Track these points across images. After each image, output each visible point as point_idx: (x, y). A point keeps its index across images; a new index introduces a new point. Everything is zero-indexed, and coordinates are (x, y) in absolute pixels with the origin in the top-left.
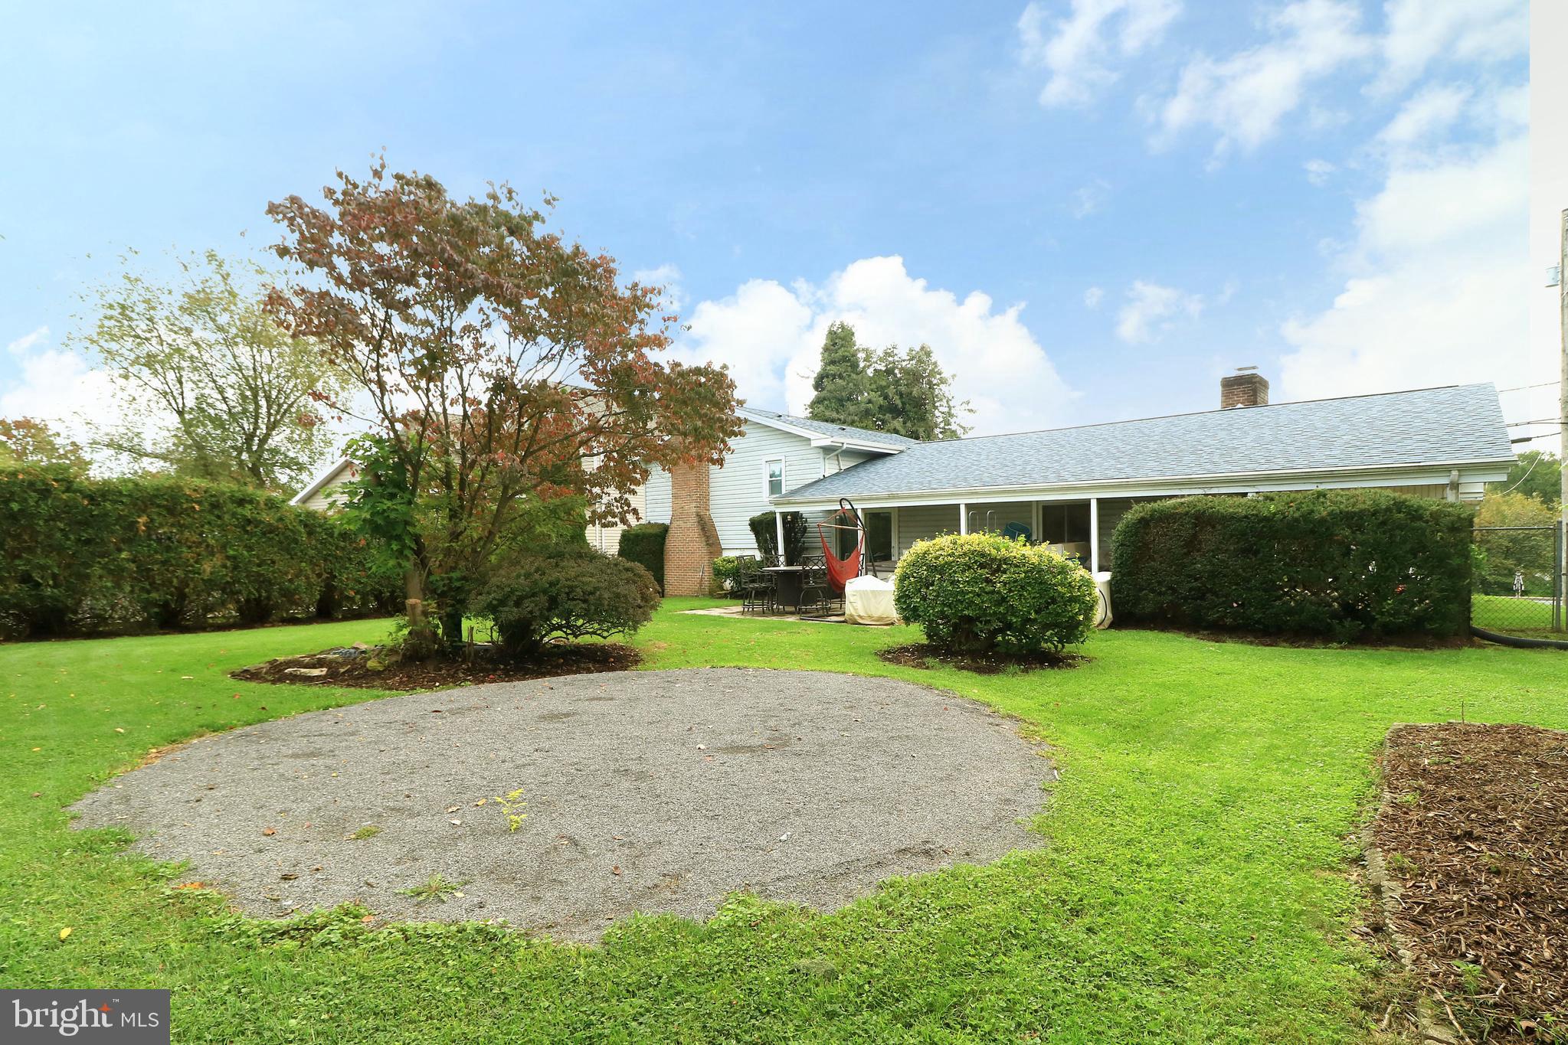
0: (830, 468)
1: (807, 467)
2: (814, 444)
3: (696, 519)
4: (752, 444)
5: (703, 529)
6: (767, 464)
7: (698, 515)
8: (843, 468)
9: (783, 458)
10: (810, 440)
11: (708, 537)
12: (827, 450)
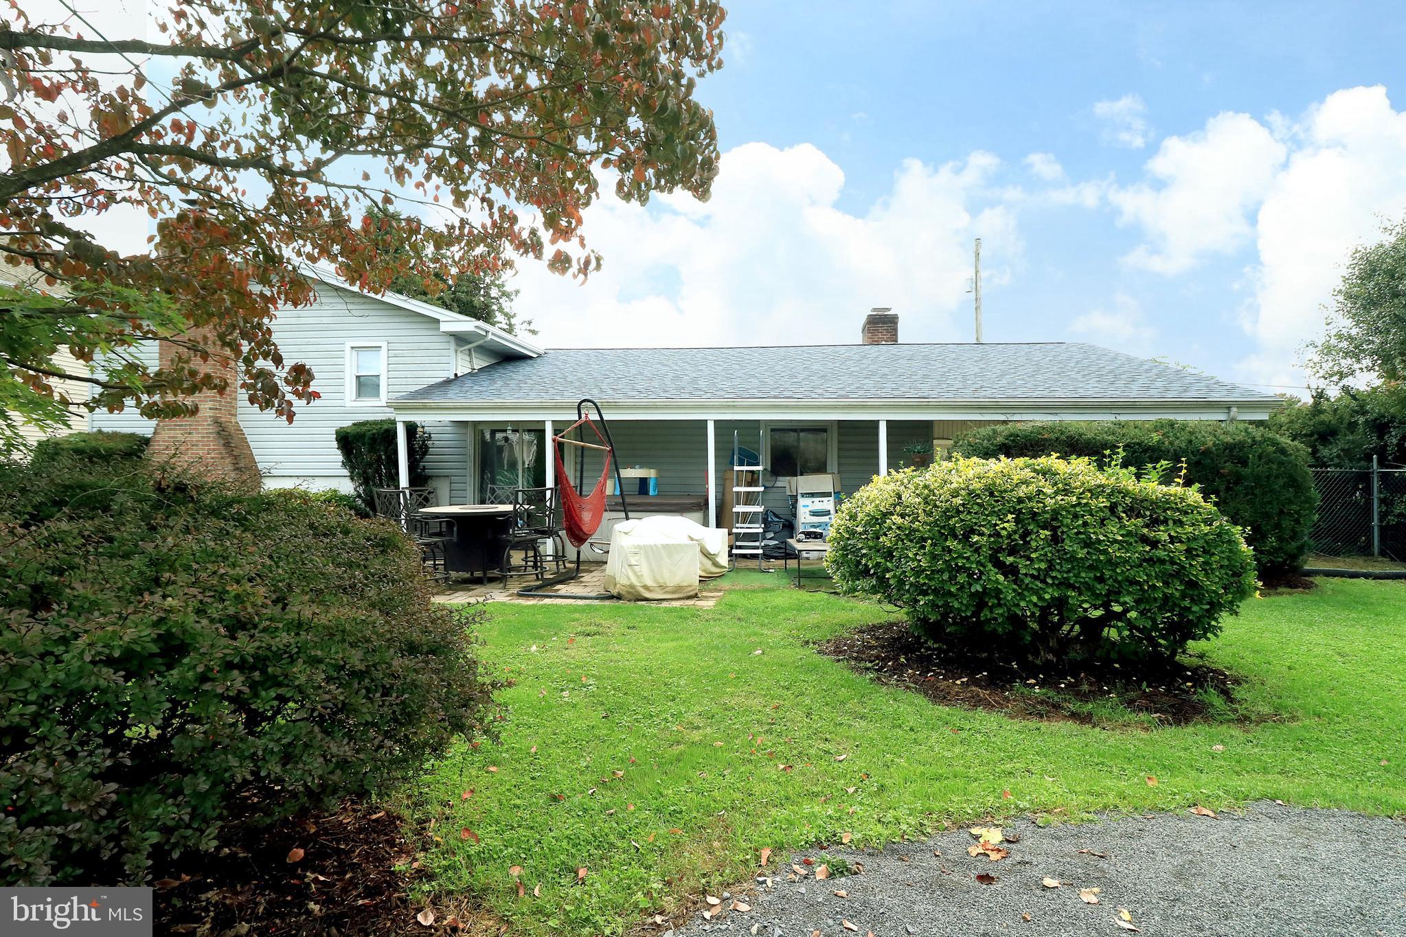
0: (461, 365)
1: (426, 360)
2: (444, 327)
3: (212, 429)
4: (325, 320)
5: (227, 445)
6: (354, 353)
7: (217, 422)
8: (477, 367)
9: (384, 345)
10: (438, 321)
11: (236, 457)
12: (460, 339)
